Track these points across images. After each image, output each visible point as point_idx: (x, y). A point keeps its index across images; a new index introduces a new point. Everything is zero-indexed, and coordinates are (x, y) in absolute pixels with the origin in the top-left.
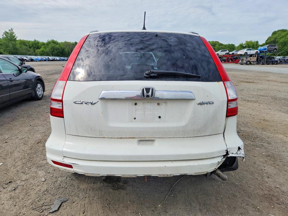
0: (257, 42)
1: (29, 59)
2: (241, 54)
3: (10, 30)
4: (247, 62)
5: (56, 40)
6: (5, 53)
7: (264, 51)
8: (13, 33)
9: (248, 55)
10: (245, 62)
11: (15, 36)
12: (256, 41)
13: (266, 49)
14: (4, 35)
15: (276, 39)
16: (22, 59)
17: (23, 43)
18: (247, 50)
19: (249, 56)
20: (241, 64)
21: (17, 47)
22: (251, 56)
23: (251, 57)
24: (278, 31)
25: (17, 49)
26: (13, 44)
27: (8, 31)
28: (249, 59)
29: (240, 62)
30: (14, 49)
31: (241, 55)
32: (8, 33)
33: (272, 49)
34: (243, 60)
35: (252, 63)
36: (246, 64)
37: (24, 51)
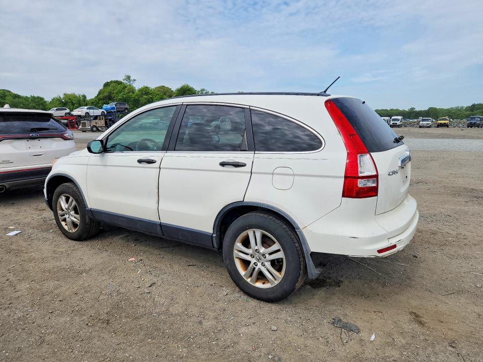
0: (84, 97)
2: (79, 114)
4: (92, 128)
7: (113, 111)
9: (91, 116)
10: (89, 127)
12: (82, 94)
13: (113, 108)
15: (110, 93)
18: (87, 109)
19: (92, 118)
20: (83, 132)
22: (96, 118)
23: (97, 121)
24: (111, 81)
28: (94, 123)
29: (80, 127)
31: (80, 116)
33: (123, 108)
34: (84, 125)
35: (99, 128)
36: (92, 131)
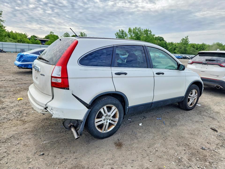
1: (190, 57)
3: (186, 37)
5: (221, 43)
6: (178, 53)
8: (187, 39)
11: (188, 41)
14: (181, 41)
16: (186, 57)
17: (193, 46)
21: (186, 49)
25: (186, 50)
26: (185, 47)
27: (184, 38)
30: (184, 50)
32: (184, 39)
37: (191, 52)
